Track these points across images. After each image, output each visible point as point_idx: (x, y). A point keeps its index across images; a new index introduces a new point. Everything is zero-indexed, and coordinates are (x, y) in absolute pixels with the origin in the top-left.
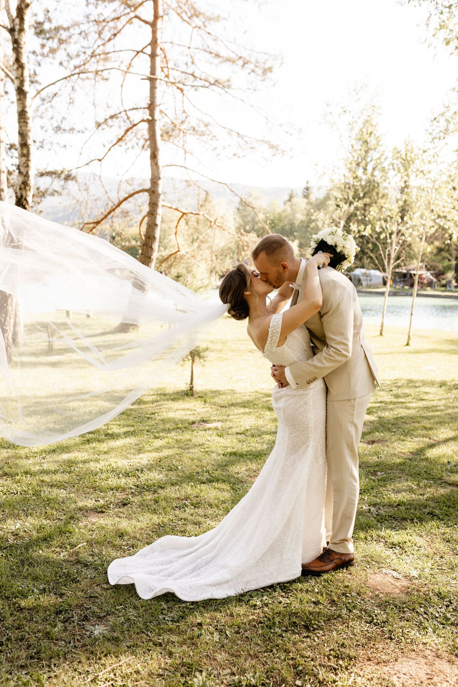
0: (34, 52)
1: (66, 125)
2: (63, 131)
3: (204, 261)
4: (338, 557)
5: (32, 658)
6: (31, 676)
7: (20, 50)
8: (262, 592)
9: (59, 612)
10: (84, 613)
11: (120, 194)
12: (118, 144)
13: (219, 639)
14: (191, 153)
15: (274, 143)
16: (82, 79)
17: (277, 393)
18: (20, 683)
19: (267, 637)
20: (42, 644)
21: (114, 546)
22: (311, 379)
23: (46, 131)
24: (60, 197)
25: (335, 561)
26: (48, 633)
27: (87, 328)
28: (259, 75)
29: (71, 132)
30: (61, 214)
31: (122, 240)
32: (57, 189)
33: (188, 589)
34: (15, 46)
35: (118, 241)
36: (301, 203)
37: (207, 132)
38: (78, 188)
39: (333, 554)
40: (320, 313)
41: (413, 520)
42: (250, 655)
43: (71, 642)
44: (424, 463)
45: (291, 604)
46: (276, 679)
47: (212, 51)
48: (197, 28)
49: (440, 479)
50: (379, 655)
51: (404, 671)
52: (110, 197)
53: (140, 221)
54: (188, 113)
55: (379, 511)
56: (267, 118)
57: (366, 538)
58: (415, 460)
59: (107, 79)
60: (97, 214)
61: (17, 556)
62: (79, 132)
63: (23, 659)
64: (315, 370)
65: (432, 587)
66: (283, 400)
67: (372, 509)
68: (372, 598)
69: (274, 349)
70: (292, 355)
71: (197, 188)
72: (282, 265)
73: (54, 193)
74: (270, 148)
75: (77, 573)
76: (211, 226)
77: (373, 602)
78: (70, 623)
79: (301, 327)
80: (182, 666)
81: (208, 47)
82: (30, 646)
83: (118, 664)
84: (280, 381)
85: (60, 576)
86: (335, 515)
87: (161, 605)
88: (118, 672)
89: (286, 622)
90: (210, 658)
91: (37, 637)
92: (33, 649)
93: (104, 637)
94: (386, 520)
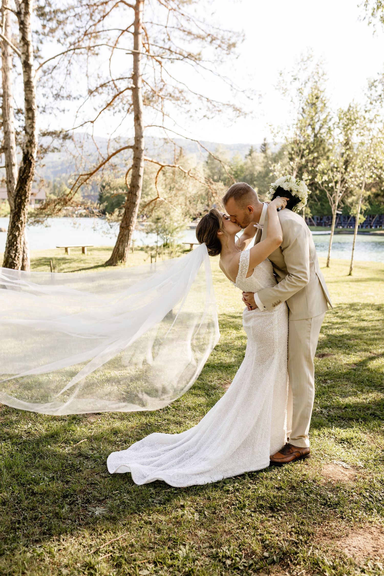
0: (37, 32)
1: (64, 93)
2: (61, 98)
3: (180, 206)
4: (296, 450)
5: (44, 533)
6: (44, 549)
7: (25, 30)
8: (234, 480)
9: (65, 497)
10: (86, 497)
11: (109, 150)
12: (107, 108)
13: (199, 518)
14: (168, 116)
15: (238, 106)
16: (77, 54)
17: (247, 314)
18: (35, 554)
19: (239, 517)
20: (53, 522)
21: (110, 442)
22: (276, 302)
23: (47, 98)
24: (59, 153)
25: (294, 454)
26: (57, 513)
27: (82, 262)
28: (224, 49)
29: (68, 99)
30: (60, 168)
31: (111, 188)
32: (57, 147)
33: (176, 477)
34: (22, 26)
35: (108, 190)
36: (259, 156)
37: (181, 98)
38: (74, 146)
39: (292, 448)
40: (281, 247)
41: (358, 420)
42: (225, 531)
43: (77, 520)
44: (367, 373)
45: (258, 489)
46: (247, 551)
47: (185, 29)
48: (173, 10)
49: (380, 386)
50: (332, 531)
51: (354, 544)
52: (101, 153)
53: (125, 173)
54: (166, 82)
55: (330, 413)
56: (232, 86)
57: (319, 435)
58: (359, 370)
59: (97, 54)
60: (90, 167)
61: (30, 450)
62: (75, 98)
63: (37, 535)
64: (279, 295)
65: (375, 475)
66: (253, 319)
67: (324, 411)
68: (325, 484)
69: (244, 280)
70: (259, 284)
71: (173, 145)
72: (248, 208)
73: (55, 150)
74: (235, 110)
75: (80, 464)
76: (185, 176)
77: (327, 487)
78: (75, 506)
79: (266, 260)
80: (169, 541)
81: (182, 26)
82: (43, 524)
83: (116, 539)
84: (250, 304)
85: (66, 467)
86: (294, 416)
87: (150, 490)
88: (116, 546)
89: (254, 505)
90: (192, 534)
91: (48, 517)
92: (45, 527)
93: (103, 516)
94: (336, 420)
